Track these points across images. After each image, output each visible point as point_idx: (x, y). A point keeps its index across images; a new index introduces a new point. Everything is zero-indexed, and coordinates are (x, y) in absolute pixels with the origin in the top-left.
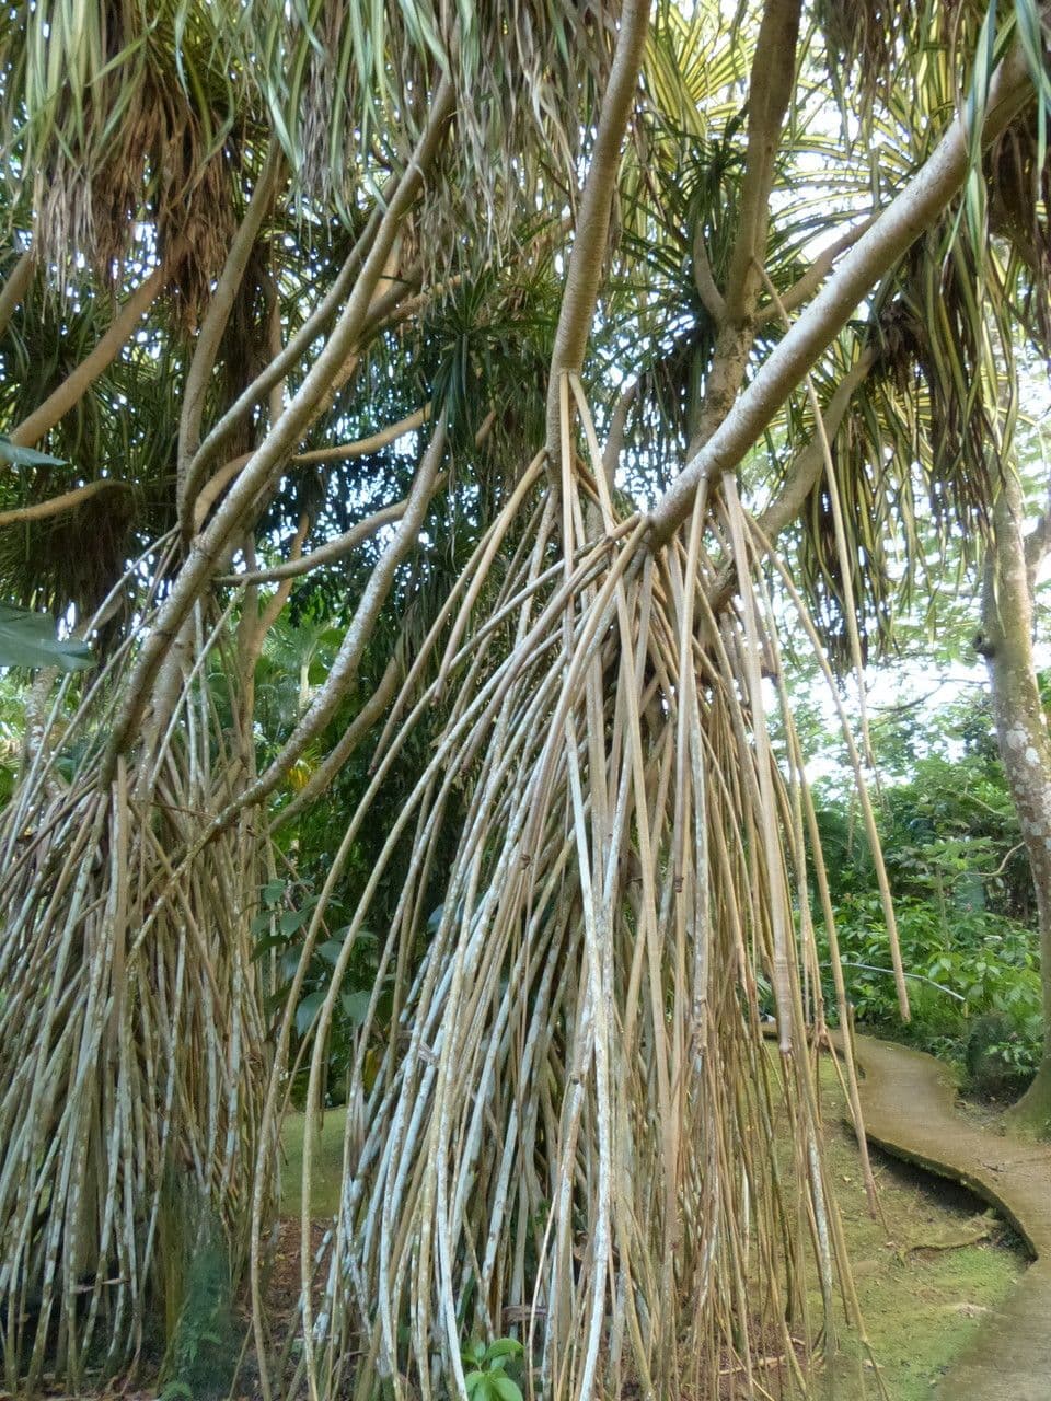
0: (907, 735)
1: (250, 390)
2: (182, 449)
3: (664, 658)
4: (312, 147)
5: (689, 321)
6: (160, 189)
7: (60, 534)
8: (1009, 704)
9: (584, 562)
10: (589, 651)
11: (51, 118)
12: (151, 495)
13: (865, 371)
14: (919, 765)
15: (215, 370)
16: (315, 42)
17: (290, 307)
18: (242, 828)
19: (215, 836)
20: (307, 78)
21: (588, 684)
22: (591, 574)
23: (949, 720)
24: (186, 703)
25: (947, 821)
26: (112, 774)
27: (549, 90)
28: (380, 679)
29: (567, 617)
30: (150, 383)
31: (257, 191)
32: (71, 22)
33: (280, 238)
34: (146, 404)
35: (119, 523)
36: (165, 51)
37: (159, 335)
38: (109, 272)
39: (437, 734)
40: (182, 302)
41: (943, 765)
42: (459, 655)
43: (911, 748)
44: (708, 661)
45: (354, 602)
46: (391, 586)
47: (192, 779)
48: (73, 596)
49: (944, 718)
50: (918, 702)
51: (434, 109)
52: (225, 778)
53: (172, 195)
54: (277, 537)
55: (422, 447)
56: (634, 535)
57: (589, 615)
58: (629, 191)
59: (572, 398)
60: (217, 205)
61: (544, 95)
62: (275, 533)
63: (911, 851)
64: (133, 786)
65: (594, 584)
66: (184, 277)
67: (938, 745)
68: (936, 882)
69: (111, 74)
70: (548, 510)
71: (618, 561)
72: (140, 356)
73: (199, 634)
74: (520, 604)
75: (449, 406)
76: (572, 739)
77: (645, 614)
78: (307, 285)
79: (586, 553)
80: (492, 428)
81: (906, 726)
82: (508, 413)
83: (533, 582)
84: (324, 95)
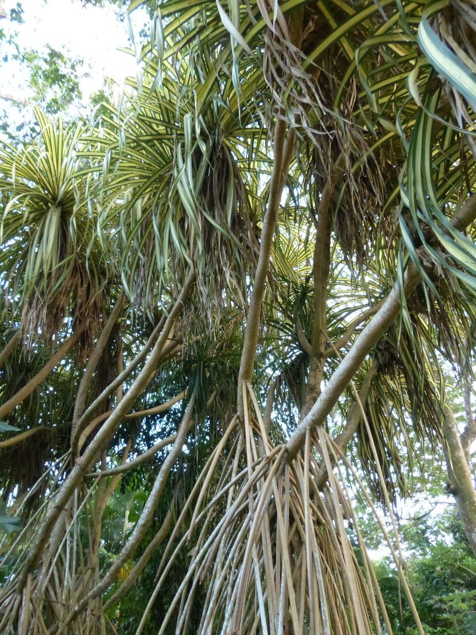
0: (424, 532)
1: (107, 389)
2: (75, 414)
3: (298, 512)
4: (139, 291)
5: (298, 352)
6: (76, 305)
7: (15, 451)
8: (470, 519)
9: (258, 468)
10: (262, 513)
11: (34, 283)
12: (60, 430)
13: (376, 370)
14: (433, 549)
15: (93, 375)
16: (141, 256)
17: (128, 348)
18: (88, 612)
19: (74, 618)
20: (138, 266)
21: (262, 529)
22: (261, 473)
23: (443, 523)
24: (66, 540)
25: (452, 580)
26: (24, 584)
27: (233, 273)
28: (163, 521)
29: (251, 495)
30: (64, 382)
31: (117, 305)
32: (46, 249)
33: (125, 321)
34: (61, 391)
35: (44, 445)
36: (82, 255)
37: (70, 361)
38: (51, 338)
39: (191, 549)
40: (81, 349)
41: (445, 548)
42: (200, 516)
43: (427, 539)
44: (319, 514)
45: (152, 480)
46: (169, 474)
47: (65, 583)
48: (17, 482)
49: (440, 522)
50: (426, 515)
51: (187, 280)
52: (82, 579)
53: (80, 308)
54: (117, 449)
55: (184, 406)
56: (280, 454)
57: (261, 494)
58: (269, 302)
59: (248, 392)
60: (99, 311)
61: (231, 275)
62: (116, 447)
63: (437, 598)
64: (35, 588)
65: (263, 477)
66: (82, 340)
67: (440, 538)
68: (453, 618)
69: (60, 267)
70: (240, 442)
71: (273, 468)
72: (61, 370)
73: (76, 504)
74: (228, 490)
75: (195, 392)
76: (256, 559)
77: (287, 491)
78: (135, 339)
79: (258, 463)
80: (215, 399)
81: (422, 527)
82: (222, 393)
83: (234, 478)
84: (144, 272)
